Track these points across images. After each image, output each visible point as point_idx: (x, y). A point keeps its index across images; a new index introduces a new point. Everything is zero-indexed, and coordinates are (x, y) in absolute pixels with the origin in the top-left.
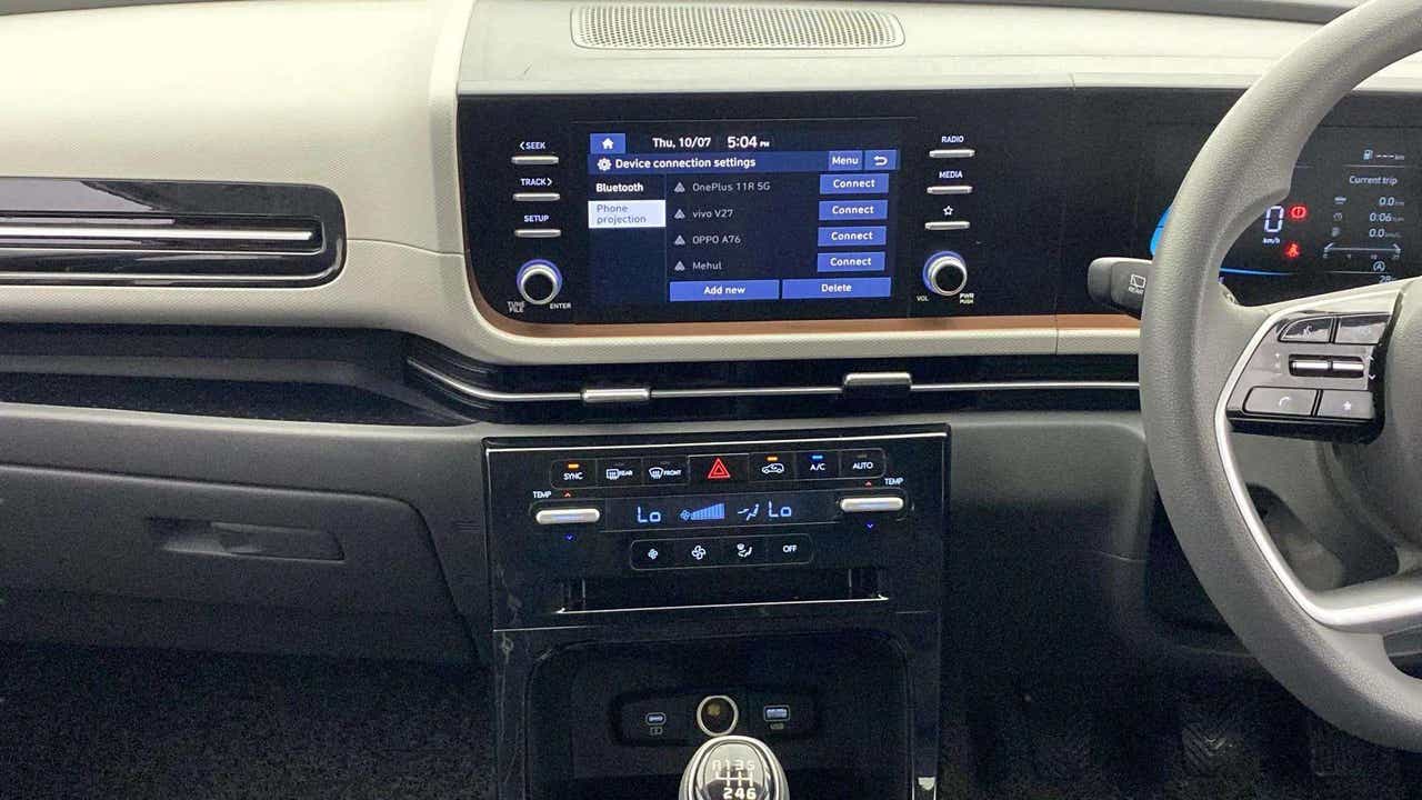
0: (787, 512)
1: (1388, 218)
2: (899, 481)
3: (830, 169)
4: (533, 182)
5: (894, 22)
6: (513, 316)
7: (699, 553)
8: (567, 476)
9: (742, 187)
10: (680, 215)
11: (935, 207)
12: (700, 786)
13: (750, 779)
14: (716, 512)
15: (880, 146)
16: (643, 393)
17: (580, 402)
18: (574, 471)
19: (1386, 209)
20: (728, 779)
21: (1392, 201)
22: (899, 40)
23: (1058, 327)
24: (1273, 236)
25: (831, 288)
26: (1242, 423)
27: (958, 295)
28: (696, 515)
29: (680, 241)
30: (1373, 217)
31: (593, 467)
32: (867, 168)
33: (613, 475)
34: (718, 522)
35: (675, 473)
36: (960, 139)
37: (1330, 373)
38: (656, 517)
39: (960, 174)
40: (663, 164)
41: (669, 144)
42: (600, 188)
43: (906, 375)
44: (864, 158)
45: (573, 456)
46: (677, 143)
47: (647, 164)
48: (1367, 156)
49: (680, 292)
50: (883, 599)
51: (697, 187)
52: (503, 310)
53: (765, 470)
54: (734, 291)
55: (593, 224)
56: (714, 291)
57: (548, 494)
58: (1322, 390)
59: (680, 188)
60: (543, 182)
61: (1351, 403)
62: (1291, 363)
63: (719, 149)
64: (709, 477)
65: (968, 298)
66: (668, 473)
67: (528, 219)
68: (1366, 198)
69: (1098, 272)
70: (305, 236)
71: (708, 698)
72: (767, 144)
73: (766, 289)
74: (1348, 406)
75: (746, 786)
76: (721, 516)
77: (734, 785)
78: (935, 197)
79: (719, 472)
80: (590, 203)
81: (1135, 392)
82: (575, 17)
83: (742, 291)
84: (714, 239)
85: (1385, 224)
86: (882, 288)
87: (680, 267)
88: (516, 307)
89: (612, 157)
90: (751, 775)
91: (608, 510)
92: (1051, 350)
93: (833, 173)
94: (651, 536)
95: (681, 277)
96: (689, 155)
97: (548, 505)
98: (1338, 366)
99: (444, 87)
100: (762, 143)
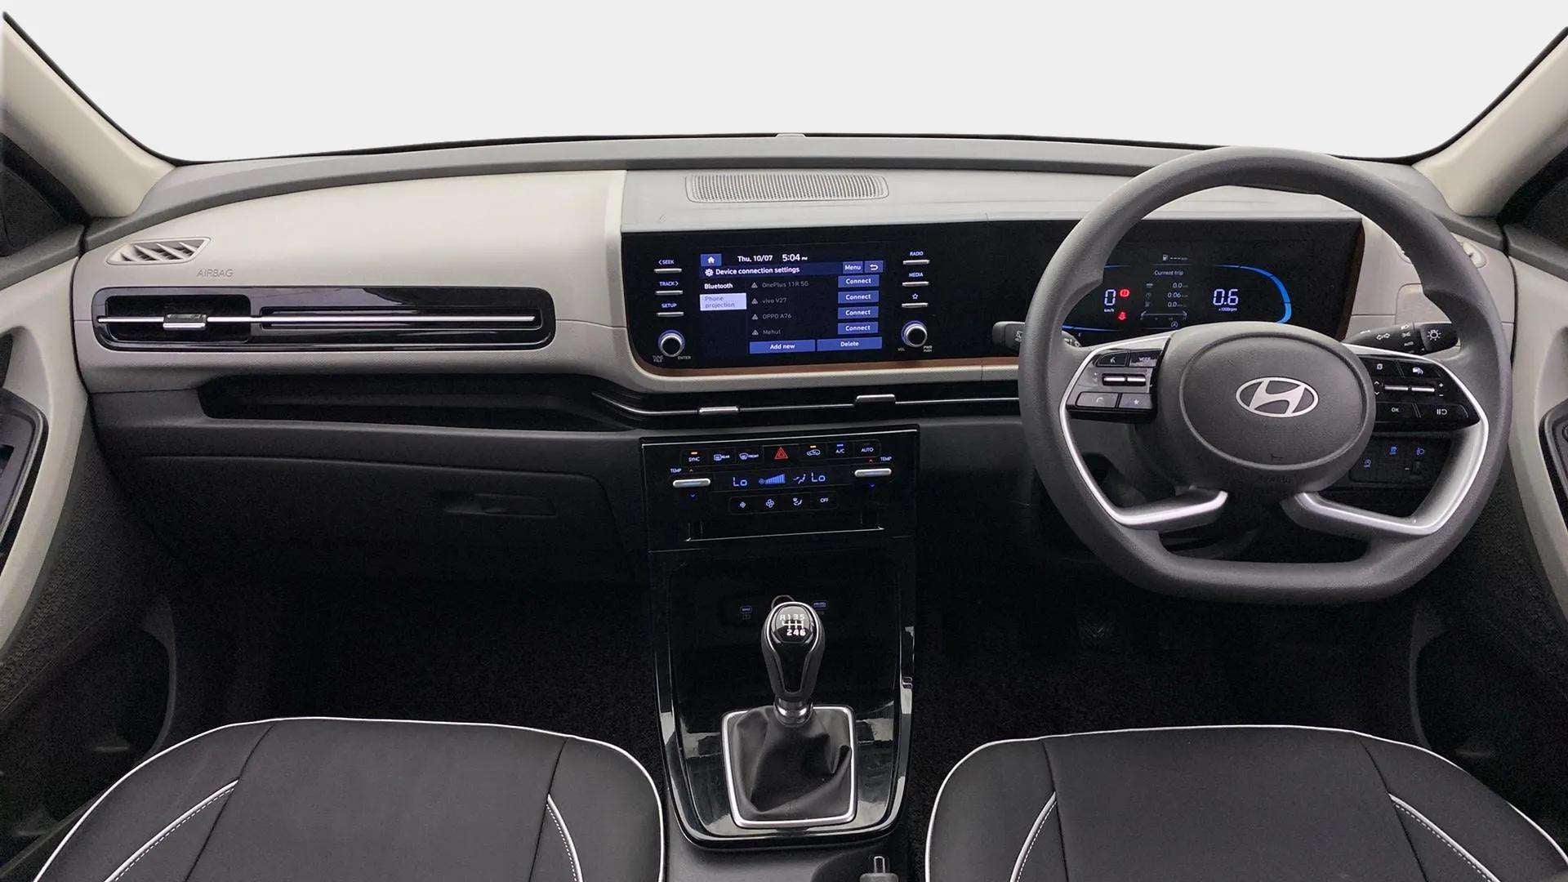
0: (822, 478)
1: (1179, 295)
2: (889, 459)
3: (844, 272)
4: (667, 284)
5: (883, 183)
6: (657, 364)
7: (770, 503)
8: (691, 460)
9: (792, 284)
10: (755, 302)
11: (907, 294)
12: (773, 630)
13: (802, 625)
14: (780, 479)
15: (874, 258)
16: (735, 409)
17: (698, 414)
18: (695, 456)
19: (1177, 290)
20: (790, 624)
21: (1180, 285)
22: (885, 193)
23: (983, 365)
24: (1109, 307)
25: (846, 344)
26: (1074, 412)
27: (922, 347)
28: (769, 481)
29: (755, 317)
30: (1169, 295)
31: (706, 453)
32: (866, 272)
33: (718, 458)
34: (781, 485)
35: (755, 456)
36: (921, 253)
37: (1126, 383)
38: (744, 483)
39: (922, 275)
40: (744, 272)
41: (748, 260)
42: (707, 286)
43: (892, 396)
44: (864, 265)
45: (694, 448)
46: (752, 258)
47: (735, 272)
48: (1165, 259)
49: (756, 348)
50: (881, 529)
51: (765, 285)
52: (651, 361)
53: (809, 454)
54: (788, 347)
55: (703, 308)
56: (776, 347)
57: (679, 470)
58: (1122, 394)
59: (754, 286)
60: (673, 283)
61: (1139, 401)
62: (1103, 378)
63: (778, 262)
64: (776, 458)
65: (928, 349)
66: (751, 456)
67: (664, 306)
68: (1165, 284)
69: (998, 329)
70: (531, 318)
71: (778, 597)
72: (806, 259)
73: (807, 345)
74: (1136, 402)
75: (800, 628)
76: (783, 481)
77: (793, 628)
78: (907, 288)
79: (781, 455)
80: (701, 296)
81: (1017, 402)
82: (689, 183)
83: (793, 347)
84: (776, 316)
85: (1176, 300)
86: (877, 343)
87: (755, 333)
88: (658, 359)
89: (714, 268)
90: (802, 622)
91: (715, 478)
92: (979, 379)
93: (847, 275)
94: (741, 494)
95: (756, 339)
96: (760, 266)
97: (678, 476)
98: (1130, 379)
99: (613, 229)
100: (803, 258)
